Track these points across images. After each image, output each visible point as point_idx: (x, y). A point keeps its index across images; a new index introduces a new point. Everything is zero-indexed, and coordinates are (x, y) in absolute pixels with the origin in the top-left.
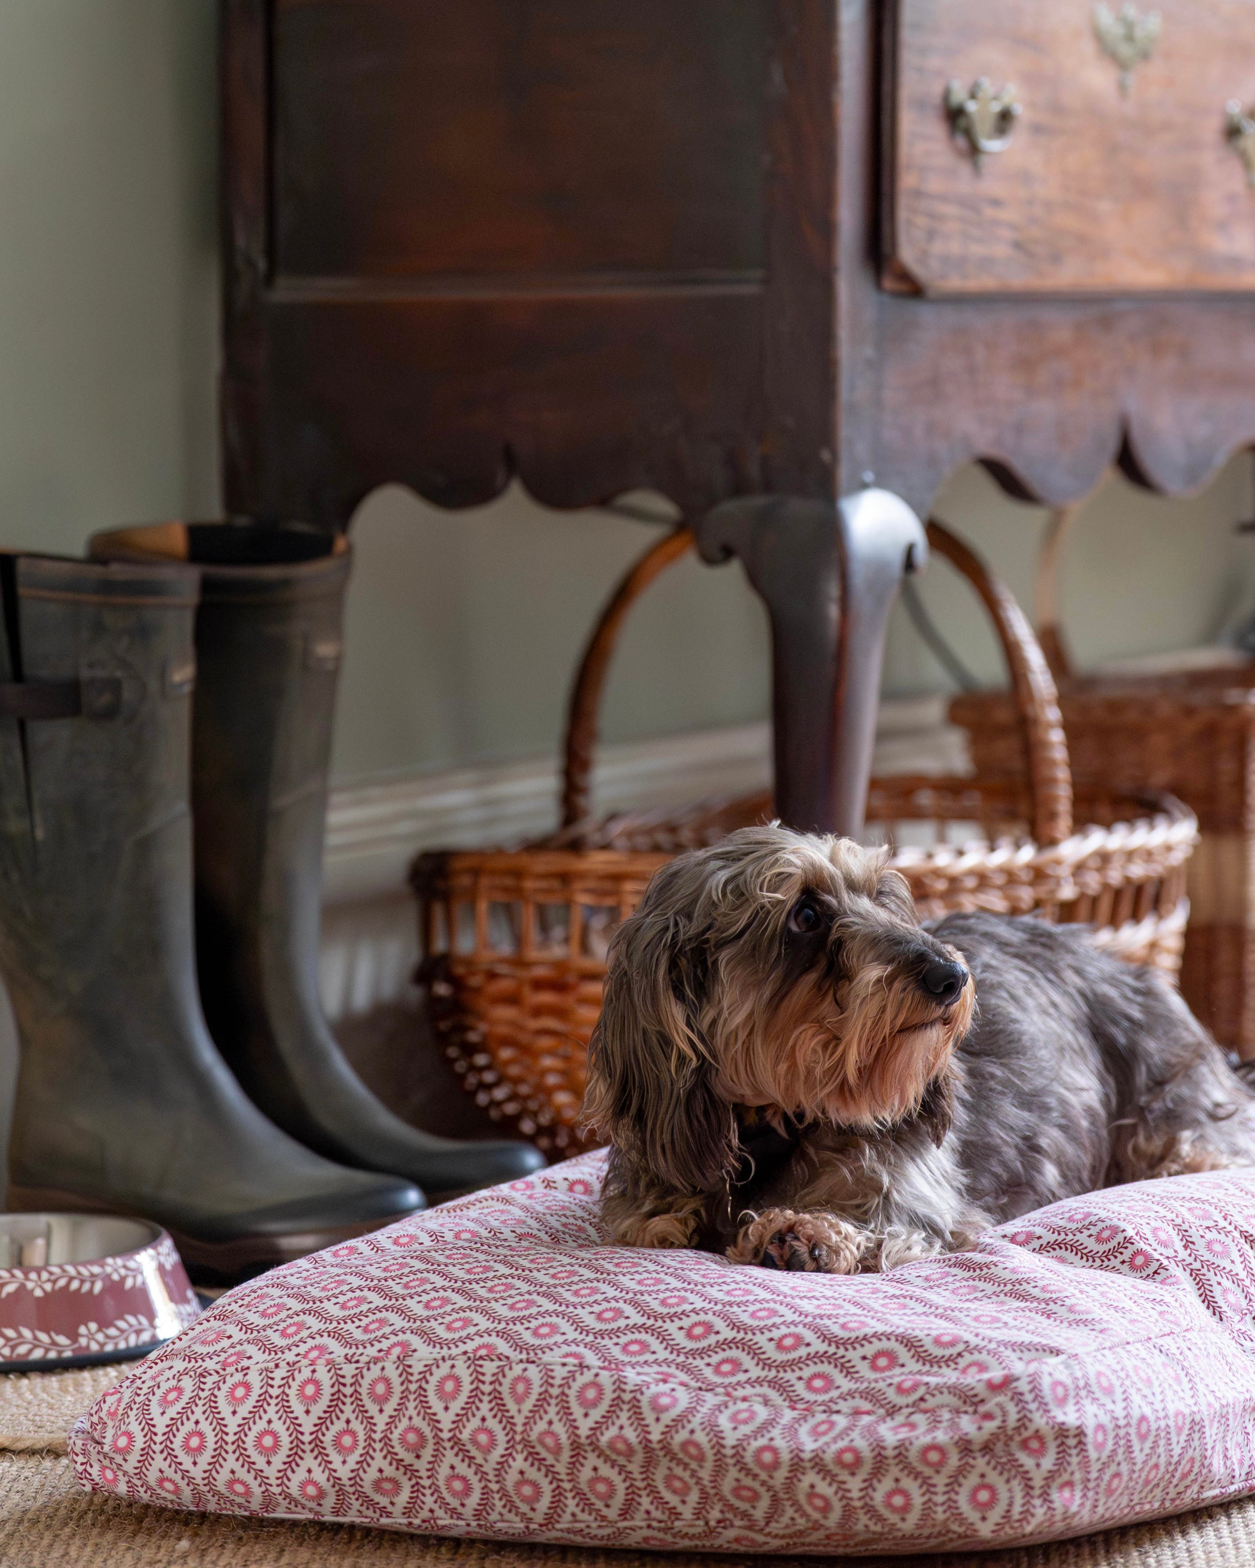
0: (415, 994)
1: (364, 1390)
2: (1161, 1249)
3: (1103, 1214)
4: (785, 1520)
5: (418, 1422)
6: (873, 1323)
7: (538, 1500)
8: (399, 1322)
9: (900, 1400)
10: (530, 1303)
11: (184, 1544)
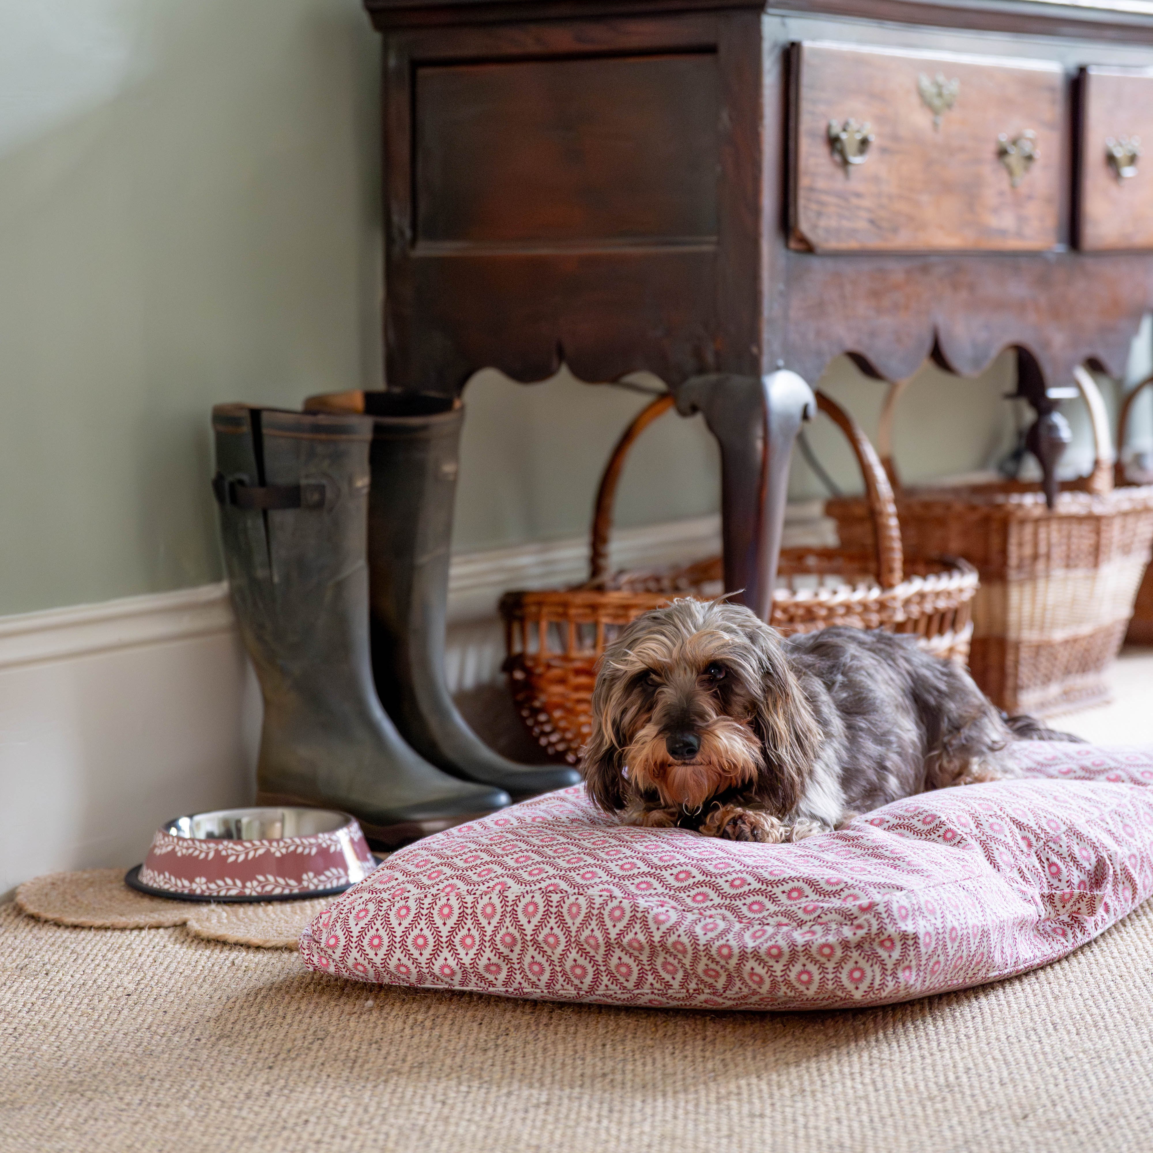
0: (502, 678)
1: (479, 911)
2: (962, 828)
3: (927, 808)
4: (736, 989)
5: (511, 930)
6: (789, 871)
7: (584, 977)
8: (500, 871)
9: (805, 917)
10: (580, 859)
11: (370, 1003)
